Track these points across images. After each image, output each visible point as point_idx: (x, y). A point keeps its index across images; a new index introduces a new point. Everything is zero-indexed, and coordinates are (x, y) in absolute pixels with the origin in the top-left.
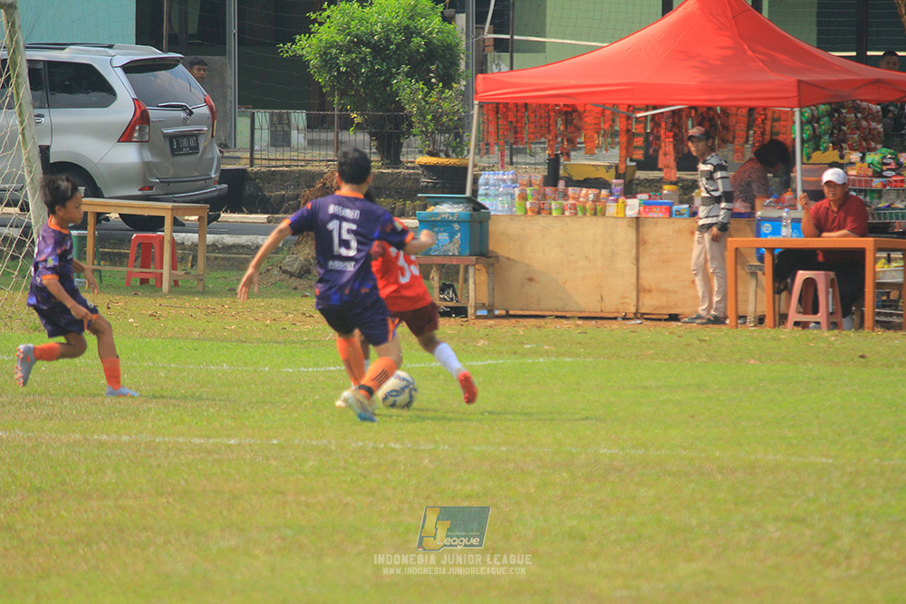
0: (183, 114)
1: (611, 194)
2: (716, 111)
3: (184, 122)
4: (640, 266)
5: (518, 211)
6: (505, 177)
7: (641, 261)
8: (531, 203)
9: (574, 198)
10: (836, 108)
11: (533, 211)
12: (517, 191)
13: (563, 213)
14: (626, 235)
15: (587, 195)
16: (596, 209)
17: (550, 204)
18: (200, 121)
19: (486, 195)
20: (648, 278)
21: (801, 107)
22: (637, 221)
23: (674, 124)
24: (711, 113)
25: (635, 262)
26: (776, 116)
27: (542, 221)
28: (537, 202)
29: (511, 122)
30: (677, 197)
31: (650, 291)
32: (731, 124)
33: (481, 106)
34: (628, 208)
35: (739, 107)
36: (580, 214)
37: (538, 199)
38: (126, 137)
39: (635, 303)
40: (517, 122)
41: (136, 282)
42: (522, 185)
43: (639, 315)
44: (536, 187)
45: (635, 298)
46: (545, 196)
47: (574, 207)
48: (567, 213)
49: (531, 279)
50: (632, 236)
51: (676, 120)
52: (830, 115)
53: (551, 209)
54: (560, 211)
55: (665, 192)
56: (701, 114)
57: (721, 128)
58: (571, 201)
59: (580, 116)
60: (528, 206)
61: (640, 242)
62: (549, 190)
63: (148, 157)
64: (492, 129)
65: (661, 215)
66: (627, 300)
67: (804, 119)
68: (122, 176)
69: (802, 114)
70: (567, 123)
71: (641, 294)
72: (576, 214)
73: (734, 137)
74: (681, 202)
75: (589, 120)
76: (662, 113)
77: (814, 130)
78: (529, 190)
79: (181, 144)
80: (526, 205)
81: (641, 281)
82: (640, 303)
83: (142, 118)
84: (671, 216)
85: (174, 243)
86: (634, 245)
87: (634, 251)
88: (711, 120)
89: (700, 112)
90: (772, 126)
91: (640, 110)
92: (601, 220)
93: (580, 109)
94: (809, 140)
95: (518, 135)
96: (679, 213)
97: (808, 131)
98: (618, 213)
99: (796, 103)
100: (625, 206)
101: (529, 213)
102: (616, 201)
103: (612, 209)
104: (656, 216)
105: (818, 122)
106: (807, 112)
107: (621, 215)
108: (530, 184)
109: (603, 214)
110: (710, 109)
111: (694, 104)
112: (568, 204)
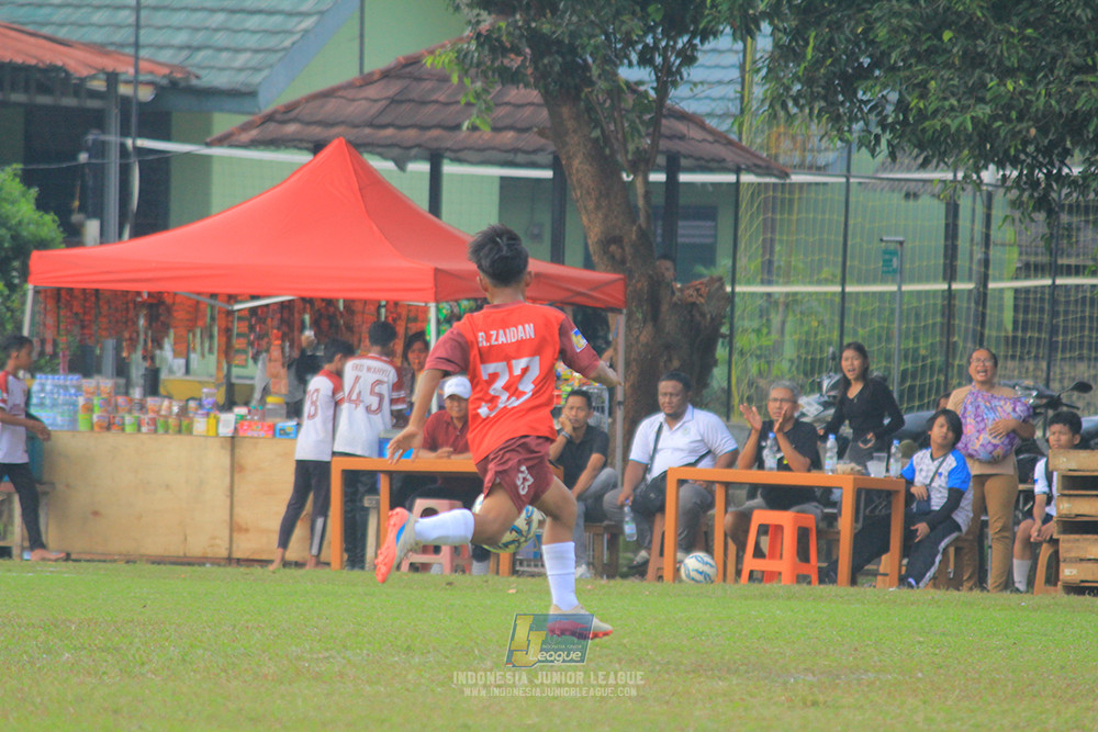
1: (201, 407)
2: (337, 308)
4: (235, 499)
5: (82, 425)
6: (68, 383)
7: (236, 490)
8: (99, 417)
9: (154, 411)
11: (101, 427)
12: (81, 401)
13: (139, 430)
14: (218, 458)
15: (170, 408)
16: (180, 426)
17: (123, 418)
20: (244, 514)
21: (437, 301)
22: (233, 441)
23: (282, 321)
24: (332, 309)
25: (228, 493)
26: (412, 315)
27: (111, 438)
28: (105, 414)
29: (76, 314)
31: (247, 530)
32: (356, 324)
33: (37, 292)
34: (221, 425)
35: (365, 302)
36: (161, 430)
37: (106, 411)
39: (228, 546)
40: (85, 313)
42: (87, 393)
43: (231, 561)
44: (104, 396)
45: (227, 538)
46: (116, 407)
47: (154, 422)
48: (144, 429)
49: (96, 513)
50: (225, 460)
51: (286, 315)
53: (123, 424)
54: (135, 426)
55: (269, 407)
56: (319, 310)
57: (343, 328)
58: (150, 415)
59: (169, 310)
60: (95, 419)
61: (235, 468)
62: (121, 400)
64: (51, 321)
65: (262, 434)
66: (218, 541)
67: (442, 318)
69: (438, 310)
70: (152, 319)
71: (235, 535)
72: (155, 431)
73: (360, 341)
75: (180, 315)
76: (267, 306)
78: (96, 401)
80: (91, 419)
81: (236, 518)
82: (234, 546)
84: (274, 435)
86: (228, 472)
87: (228, 480)
88: (332, 318)
89: (316, 308)
90: (407, 329)
91: (237, 301)
92: (186, 440)
93: (168, 300)
95: (86, 331)
96: (284, 432)
98: (208, 430)
99: (432, 295)
100: (218, 421)
101: (96, 428)
102: (207, 415)
103: (200, 425)
104: (255, 434)
106: (446, 308)
107: (212, 433)
108: (97, 391)
109: (190, 431)
110: (330, 302)
111: (307, 294)
112: (146, 418)
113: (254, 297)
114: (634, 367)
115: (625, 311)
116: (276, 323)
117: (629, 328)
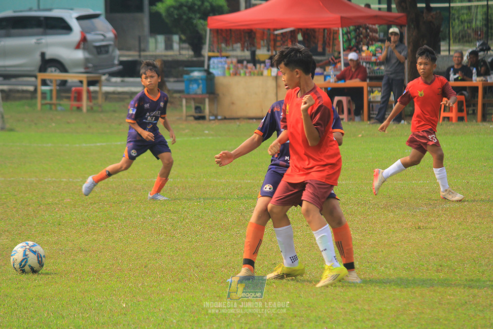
0: (102, 37)
1: (265, 66)
3: (103, 40)
4: (278, 96)
5: (227, 74)
6: (222, 61)
7: (279, 94)
8: (233, 72)
9: (250, 68)
10: (357, 28)
12: (226, 66)
14: (272, 83)
16: (259, 73)
17: (240, 71)
18: (109, 40)
19: (214, 68)
21: (342, 27)
22: (276, 78)
23: (292, 36)
24: (308, 31)
26: (334, 32)
27: (236, 78)
29: (224, 37)
32: (317, 36)
33: (210, 30)
35: (319, 29)
36: (252, 74)
37: (235, 69)
38: (78, 47)
40: (227, 37)
41: (74, 108)
42: (228, 63)
44: (234, 64)
46: (238, 68)
47: (250, 72)
48: (247, 74)
49: (233, 103)
50: (274, 83)
51: (292, 34)
52: (355, 30)
53: (240, 73)
54: (244, 74)
57: (312, 37)
58: (249, 70)
59: (255, 33)
60: (231, 72)
61: (278, 86)
62: (239, 65)
63: (87, 55)
64: (215, 40)
67: (344, 33)
68: (76, 64)
69: (343, 30)
73: (318, 41)
75: (258, 35)
76: (286, 32)
77: (348, 37)
78: (232, 66)
79: (101, 50)
86: (275, 88)
87: (275, 90)
89: (303, 31)
91: (276, 30)
92: (261, 78)
93: (254, 31)
94: (346, 41)
97: (346, 37)
99: (340, 25)
100: (271, 71)
101: (232, 75)
102: (267, 69)
103: (266, 72)
105: (350, 33)
106: (345, 30)
107: (269, 75)
108: (232, 63)
109: (262, 74)
110: (307, 29)
111: (299, 27)
112: (248, 71)
113: (282, 29)
114: (411, 43)
115: (407, 26)
116: (289, 37)
117: (409, 30)
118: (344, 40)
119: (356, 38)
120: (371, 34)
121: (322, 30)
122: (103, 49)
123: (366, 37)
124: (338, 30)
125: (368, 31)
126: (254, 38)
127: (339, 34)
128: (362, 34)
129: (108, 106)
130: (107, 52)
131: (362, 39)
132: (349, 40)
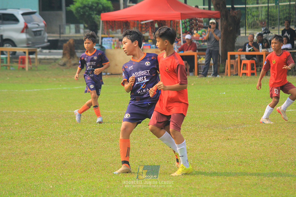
0: (37, 26)
3: (37, 28)
5: (113, 47)
6: (110, 40)
10: (191, 20)
12: (112, 43)
18: (42, 27)
19: (105, 44)
21: (181, 19)
23: (151, 25)
26: (177, 22)
27: (118, 50)
28: (117, 45)
30: (152, 43)
33: (103, 21)
35: (168, 20)
38: (22, 31)
40: (112, 25)
41: (21, 68)
42: (113, 41)
46: (119, 44)
49: (116, 65)
52: (189, 21)
55: (149, 42)
60: (115, 46)
62: (120, 42)
63: (28, 36)
64: (106, 27)
65: (148, 48)
67: (183, 23)
68: (21, 42)
69: (182, 21)
70: (126, 25)
74: (153, 44)
75: (131, 24)
77: (185, 25)
78: (115, 43)
79: (37, 33)
83: (26, 27)
84: (151, 48)
85: (29, 58)
88: (161, 23)
91: (142, 21)
93: (129, 22)
94: (184, 28)
96: (153, 47)
97: (184, 25)
99: (180, 18)
101: (115, 48)
105: (186, 23)
106: (183, 21)
108: (116, 41)
110: (161, 21)
111: (156, 19)
113: (146, 20)
114: (223, 29)
115: (220, 18)
116: (150, 25)
117: (221, 21)
118: (183, 27)
119: (190, 26)
120: (199, 23)
121: (170, 21)
122: (38, 33)
123: (196, 25)
124: (179, 21)
125: (197, 21)
126: (129, 26)
127: (179, 23)
128: (193, 23)
129: (41, 67)
130: (40, 34)
131: (193, 26)
132: (186, 27)
